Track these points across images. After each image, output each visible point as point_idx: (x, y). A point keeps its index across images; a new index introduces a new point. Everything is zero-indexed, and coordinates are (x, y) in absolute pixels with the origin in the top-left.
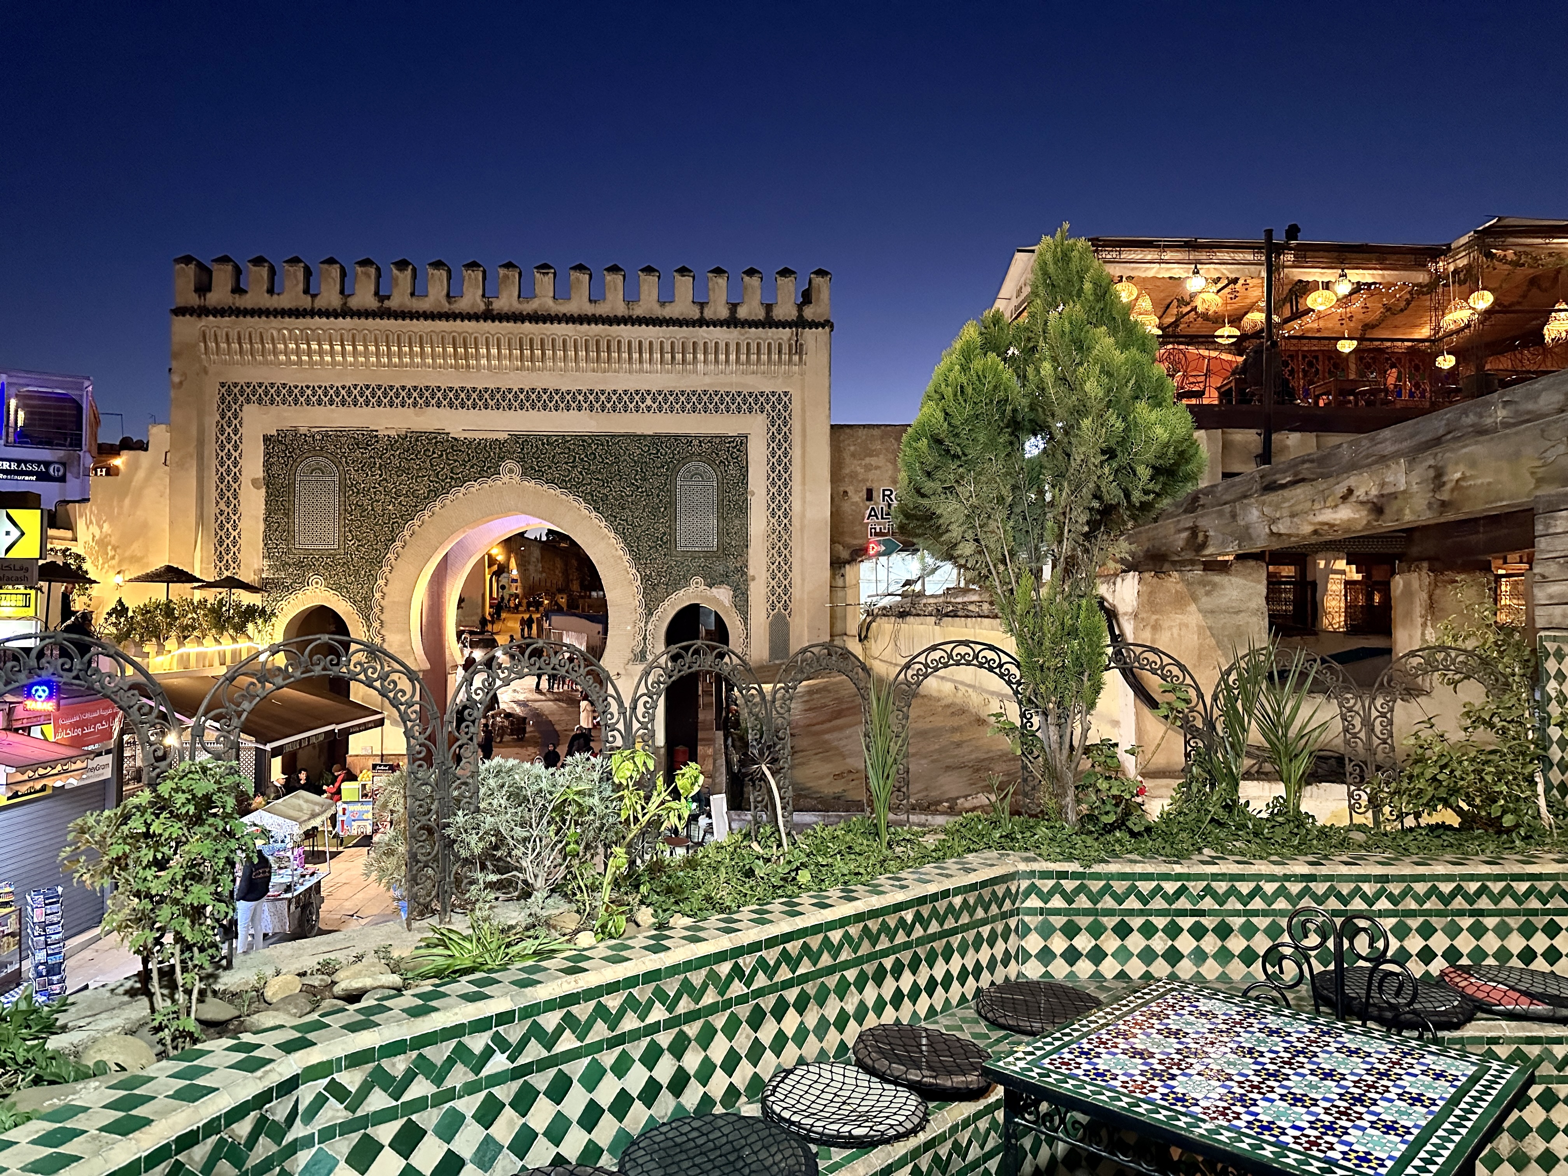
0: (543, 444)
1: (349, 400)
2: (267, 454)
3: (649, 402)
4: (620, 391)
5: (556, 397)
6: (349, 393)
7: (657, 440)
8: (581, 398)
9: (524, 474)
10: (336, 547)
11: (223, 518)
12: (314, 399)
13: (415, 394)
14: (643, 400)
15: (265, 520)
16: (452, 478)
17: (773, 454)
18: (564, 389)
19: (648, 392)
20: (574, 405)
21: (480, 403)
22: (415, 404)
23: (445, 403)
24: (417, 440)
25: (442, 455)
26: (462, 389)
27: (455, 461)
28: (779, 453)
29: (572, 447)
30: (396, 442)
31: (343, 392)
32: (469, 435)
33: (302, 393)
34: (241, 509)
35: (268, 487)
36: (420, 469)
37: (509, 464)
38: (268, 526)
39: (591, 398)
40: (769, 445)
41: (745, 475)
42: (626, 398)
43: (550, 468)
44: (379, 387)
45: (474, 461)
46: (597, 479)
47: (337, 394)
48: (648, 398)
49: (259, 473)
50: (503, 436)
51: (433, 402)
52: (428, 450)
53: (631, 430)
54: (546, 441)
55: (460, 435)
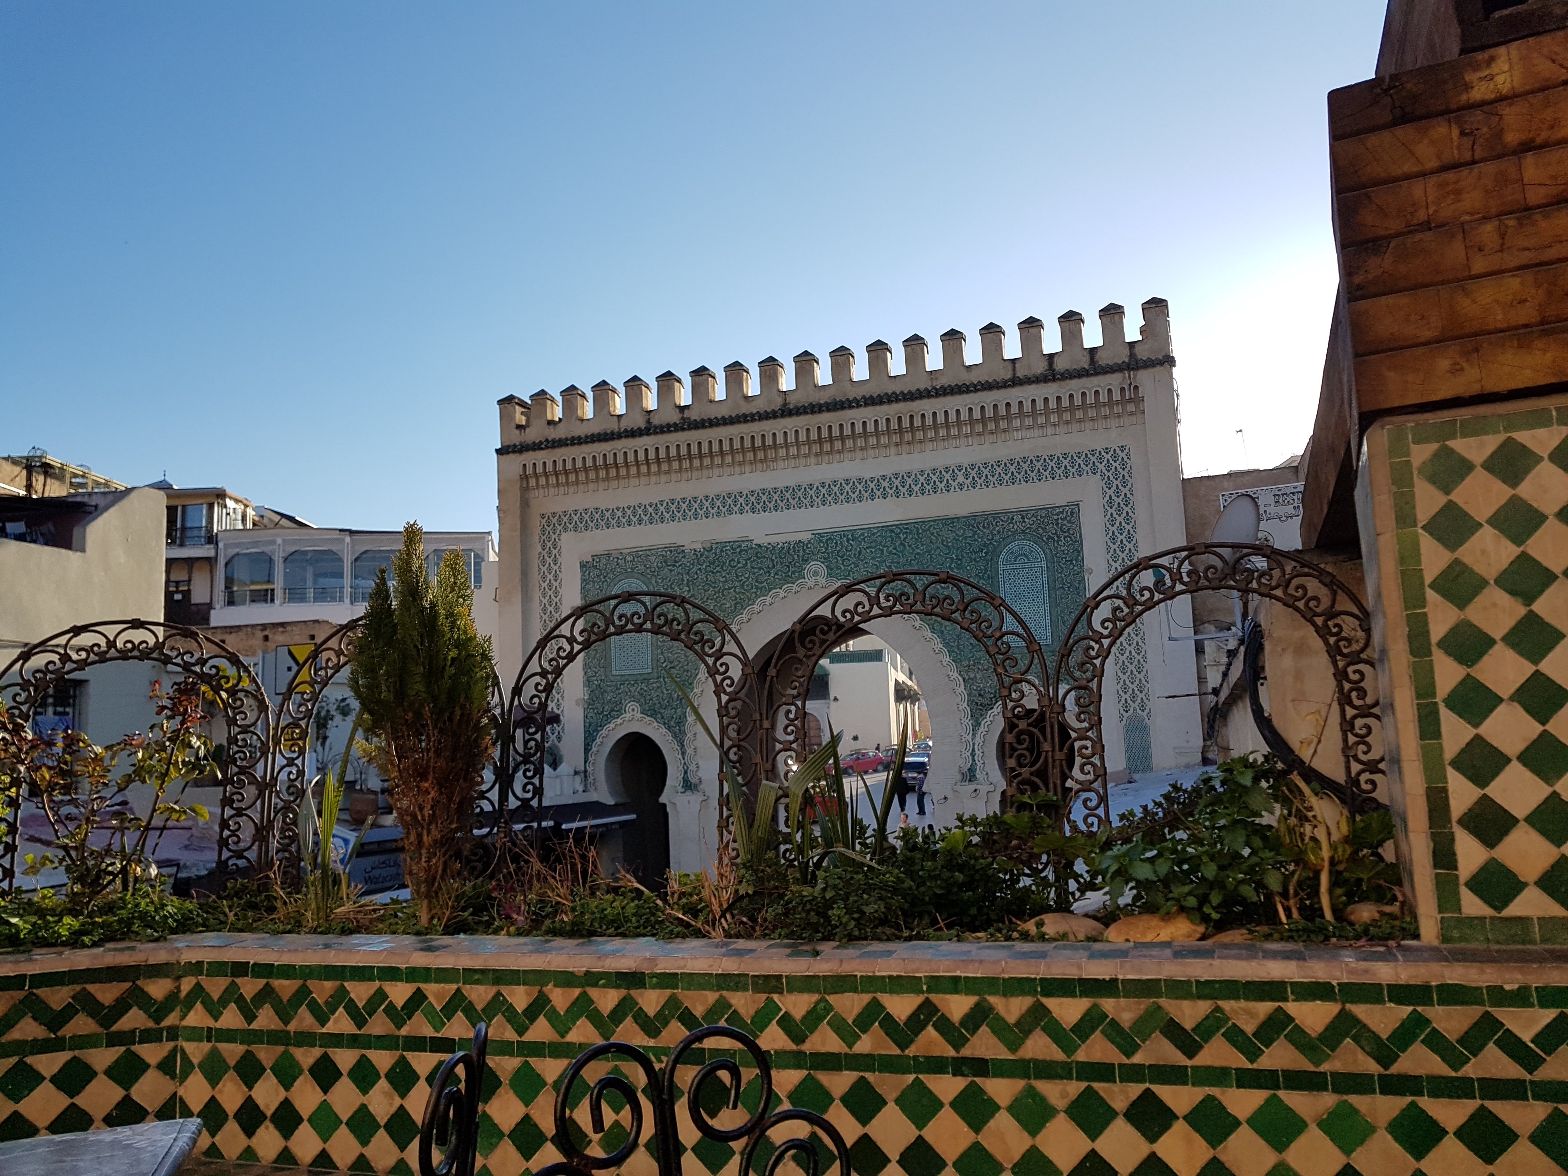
0: (848, 540)
1: (656, 517)
2: (584, 581)
3: (961, 479)
4: (928, 471)
5: (860, 487)
6: (656, 510)
7: (973, 521)
8: (885, 484)
9: (830, 575)
10: (650, 670)
12: (624, 520)
13: (718, 503)
14: (954, 478)
16: (757, 588)
17: (1112, 522)
18: (867, 476)
19: (960, 468)
20: (878, 493)
21: (782, 504)
22: (718, 514)
23: (747, 508)
24: (722, 551)
25: (746, 564)
26: (763, 491)
28: (1119, 519)
29: (879, 539)
30: (702, 555)
31: (650, 510)
32: (773, 540)
33: (613, 516)
36: (726, 581)
37: (814, 566)
39: (897, 482)
40: (1106, 511)
41: (1079, 551)
42: (934, 478)
43: (856, 565)
44: (684, 500)
45: (779, 567)
47: (645, 511)
48: (960, 474)
49: (577, 600)
50: (806, 537)
51: (736, 509)
52: (733, 560)
53: (941, 514)
54: (851, 536)
55: (763, 540)
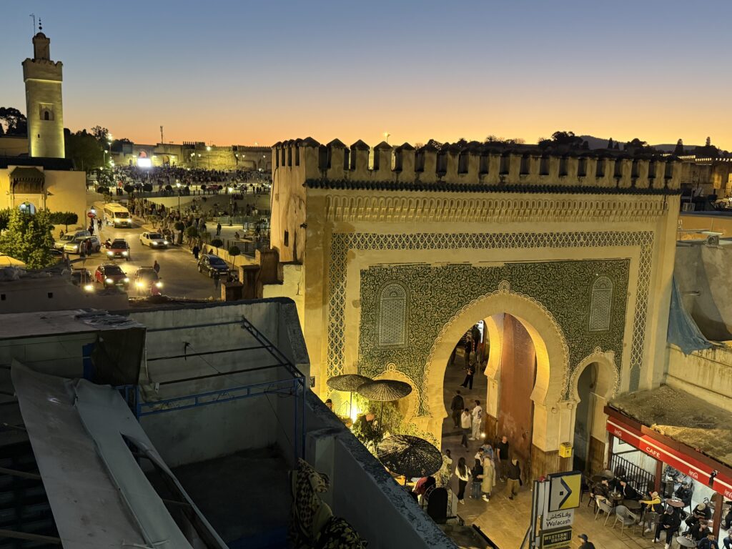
0: (523, 269)
1: (414, 244)
2: (363, 283)
4: (567, 233)
5: (533, 239)
6: (415, 239)
7: (584, 264)
8: (546, 238)
9: (511, 288)
10: (404, 343)
11: (333, 329)
12: (393, 244)
13: (454, 239)
14: (579, 239)
15: (361, 328)
16: (471, 294)
17: (642, 270)
19: (582, 233)
21: (490, 244)
22: (453, 246)
23: (470, 244)
24: (453, 270)
25: (466, 279)
26: (481, 235)
27: (474, 282)
28: (645, 269)
29: (539, 270)
30: (441, 272)
31: (411, 239)
32: (483, 265)
33: (386, 240)
34: (345, 322)
35: (363, 305)
36: (454, 289)
37: (505, 283)
38: (362, 333)
39: (552, 238)
40: (640, 264)
41: (627, 284)
43: (526, 284)
44: (433, 235)
45: (485, 282)
46: (551, 290)
47: (407, 239)
49: (358, 297)
50: (501, 265)
51: (464, 244)
52: (459, 276)
53: (570, 258)
54: (525, 266)
55: (478, 266)
